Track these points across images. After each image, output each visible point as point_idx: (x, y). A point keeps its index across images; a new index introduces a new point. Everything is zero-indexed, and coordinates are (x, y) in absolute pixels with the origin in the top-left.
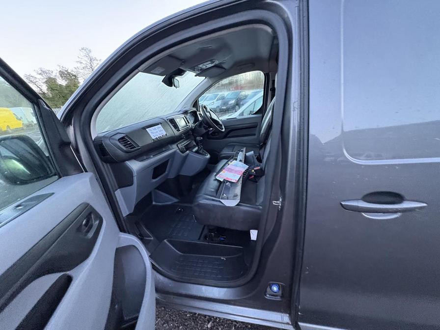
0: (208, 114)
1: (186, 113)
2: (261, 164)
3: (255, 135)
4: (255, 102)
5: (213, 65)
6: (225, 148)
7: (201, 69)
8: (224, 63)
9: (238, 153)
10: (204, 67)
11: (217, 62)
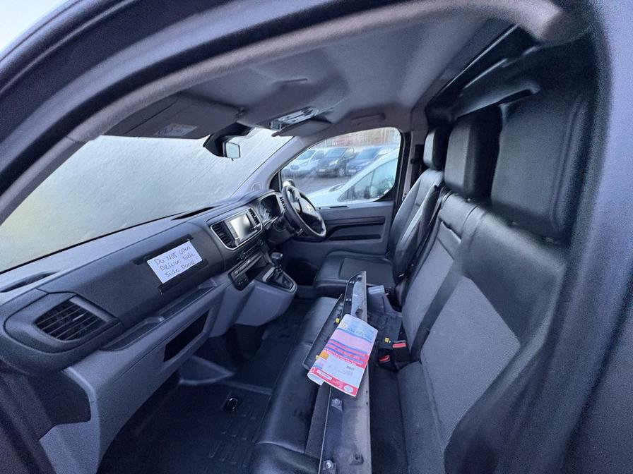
0: (295, 206)
1: (253, 201)
2: (400, 315)
3: (378, 237)
4: (374, 171)
5: (308, 117)
6: (326, 264)
7: (284, 125)
8: (331, 112)
9: (353, 285)
10: (290, 121)
11: (316, 112)
